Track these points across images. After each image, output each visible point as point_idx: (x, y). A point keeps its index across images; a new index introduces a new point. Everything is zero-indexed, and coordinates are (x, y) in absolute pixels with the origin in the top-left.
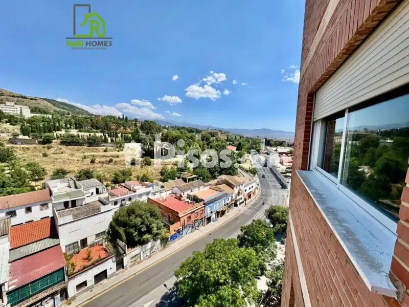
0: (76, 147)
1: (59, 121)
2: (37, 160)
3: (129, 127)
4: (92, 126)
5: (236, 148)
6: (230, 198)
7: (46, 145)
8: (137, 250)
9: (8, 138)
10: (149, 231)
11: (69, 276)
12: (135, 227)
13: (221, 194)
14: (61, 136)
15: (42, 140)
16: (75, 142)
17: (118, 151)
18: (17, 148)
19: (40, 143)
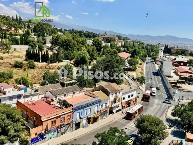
5: (129, 55)
6: (104, 105)
13: (94, 100)
17: (4, 53)
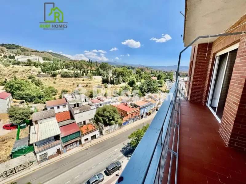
0: (69, 79)
1: (57, 64)
3: (94, 66)
4: (74, 67)
5: (157, 78)
6: (154, 106)
7: (54, 78)
8: (108, 128)
9: (36, 74)
10: (113, 119)
11: (82, 135)
12: (107, 117)
14: (61, 73)
15: (52, 75)
16: (68, 76)
17: (90, 80)
18: (41, 79)
19: (51, 76)
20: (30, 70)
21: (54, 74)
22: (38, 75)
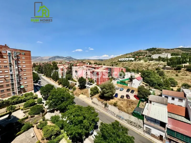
2: (173, 77)
7: (178, 71)
9: (162, 67)
15: (176, 68)
18: (165, 71)
20: (159, 64)
21: (179, 67)
22: (164, 68)
